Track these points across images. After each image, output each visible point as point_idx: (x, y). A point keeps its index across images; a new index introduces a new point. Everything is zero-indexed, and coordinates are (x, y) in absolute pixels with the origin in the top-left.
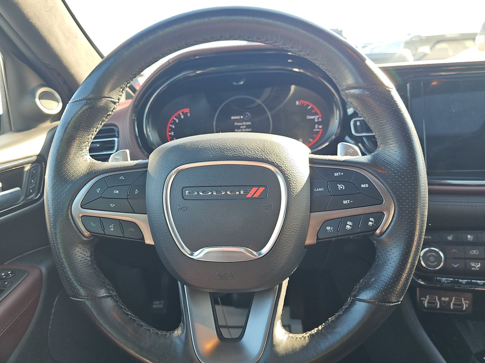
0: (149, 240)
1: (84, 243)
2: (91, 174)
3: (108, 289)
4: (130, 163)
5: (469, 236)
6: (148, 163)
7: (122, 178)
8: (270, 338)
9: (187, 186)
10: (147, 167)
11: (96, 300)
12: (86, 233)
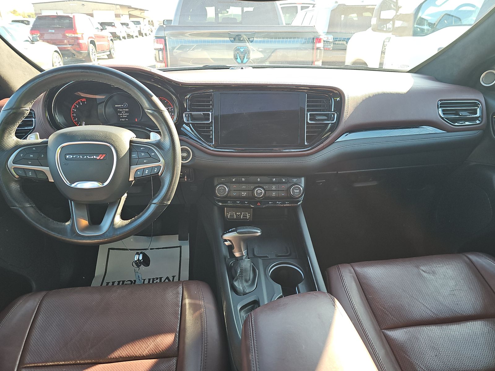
0: (51, 180)
1: (16, 181)
2: (17, 147)
3: (31, 203)
4: (40, 141)
5: (243, 179)
6: (48, 141)
7: (34, 149)
8: (113, 222)
9: (67, 153)
10: (48, 143)
11: (24, 208)
12: (17, 176)
